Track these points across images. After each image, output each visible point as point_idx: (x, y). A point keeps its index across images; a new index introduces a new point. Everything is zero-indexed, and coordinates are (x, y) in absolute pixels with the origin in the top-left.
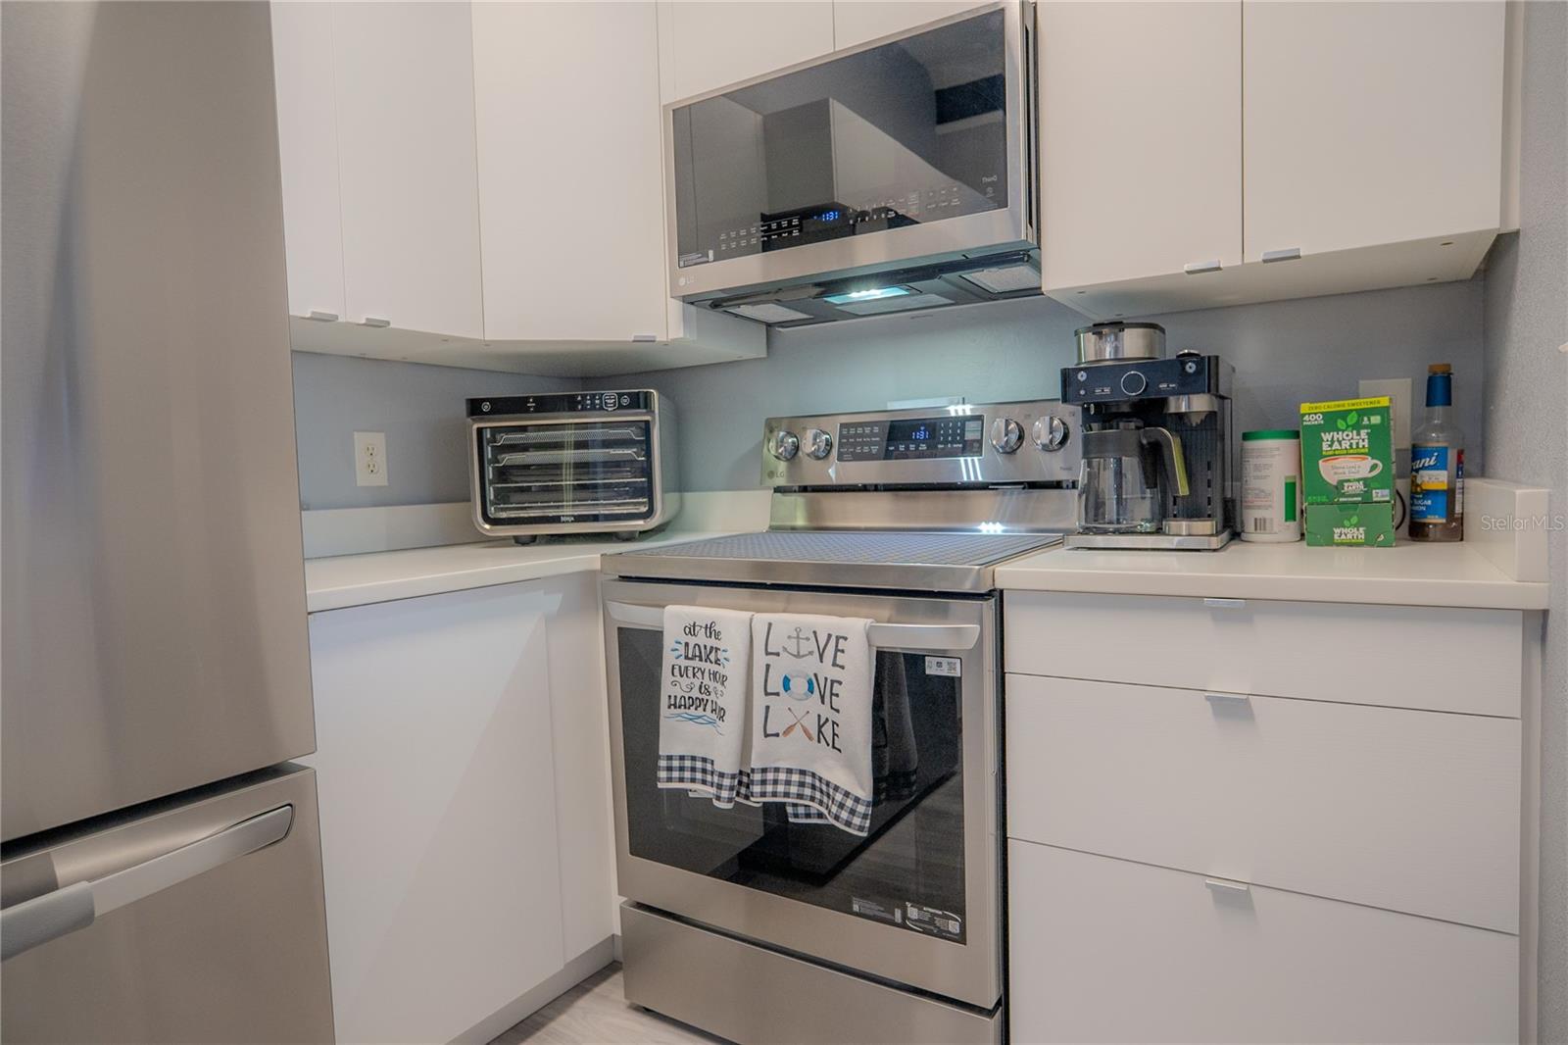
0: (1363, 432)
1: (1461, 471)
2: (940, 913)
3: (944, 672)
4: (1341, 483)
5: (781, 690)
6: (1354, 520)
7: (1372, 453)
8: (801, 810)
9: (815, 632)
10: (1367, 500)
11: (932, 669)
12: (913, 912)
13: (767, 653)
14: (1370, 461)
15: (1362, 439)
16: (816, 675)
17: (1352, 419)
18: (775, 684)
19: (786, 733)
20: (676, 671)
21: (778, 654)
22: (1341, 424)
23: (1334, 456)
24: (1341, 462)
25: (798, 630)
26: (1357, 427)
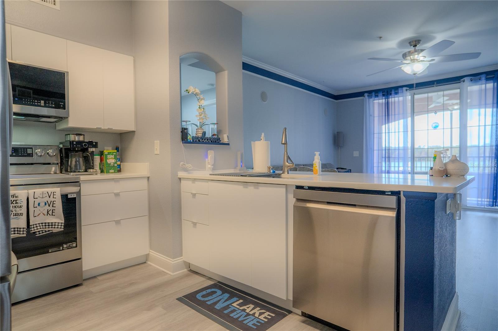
0: (113, 155)
1: (121, 162)
2: (71, 243)
3: (72, 197)
4: (110, 163)
5: (37, 206)
6: (113, 169)
7: (114, 159)
8: (44, 231)
9: (47, 192)
10: (114, 166)
11: (69, 196)
12: (65, 246)
13: (34, 198)
14: (114, 160)
15: (113, 157)
16: (47, 201)
17: (112, 153)
18: (36, 205)
19: (38, 216)
20: (14, 207)
21: (37, 198)
22: (110, 154)
23: (109, 159)
24: (110, 160)
25: (43, 192)
26: (112, 155)
